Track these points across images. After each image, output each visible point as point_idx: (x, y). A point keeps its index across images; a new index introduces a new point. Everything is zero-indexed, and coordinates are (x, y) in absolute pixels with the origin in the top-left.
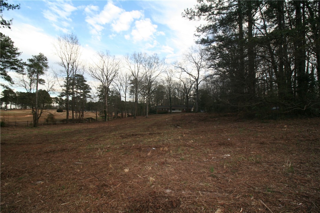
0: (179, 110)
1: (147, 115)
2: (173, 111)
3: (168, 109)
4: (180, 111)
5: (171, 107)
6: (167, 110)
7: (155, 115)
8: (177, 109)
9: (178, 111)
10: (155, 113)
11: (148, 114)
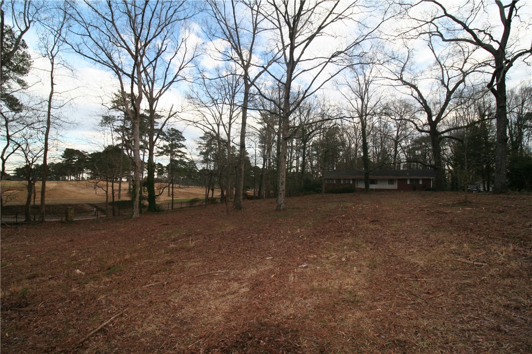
0: (391, 181)
1: (281, 199)
2: (372, 187)
3: (354, 180)
4: (395, 186)
5: (367, 174)
6: (351, 182)
7: (318, 196)
8: (383, 180)
9: (387, 186)
10: (319, 192)
11: (283, 193)
